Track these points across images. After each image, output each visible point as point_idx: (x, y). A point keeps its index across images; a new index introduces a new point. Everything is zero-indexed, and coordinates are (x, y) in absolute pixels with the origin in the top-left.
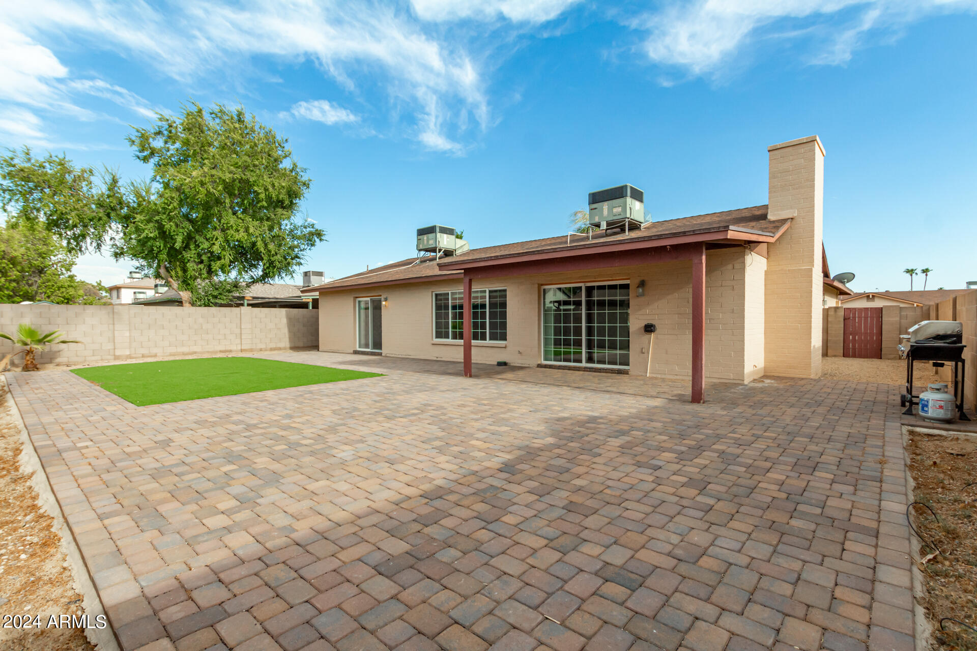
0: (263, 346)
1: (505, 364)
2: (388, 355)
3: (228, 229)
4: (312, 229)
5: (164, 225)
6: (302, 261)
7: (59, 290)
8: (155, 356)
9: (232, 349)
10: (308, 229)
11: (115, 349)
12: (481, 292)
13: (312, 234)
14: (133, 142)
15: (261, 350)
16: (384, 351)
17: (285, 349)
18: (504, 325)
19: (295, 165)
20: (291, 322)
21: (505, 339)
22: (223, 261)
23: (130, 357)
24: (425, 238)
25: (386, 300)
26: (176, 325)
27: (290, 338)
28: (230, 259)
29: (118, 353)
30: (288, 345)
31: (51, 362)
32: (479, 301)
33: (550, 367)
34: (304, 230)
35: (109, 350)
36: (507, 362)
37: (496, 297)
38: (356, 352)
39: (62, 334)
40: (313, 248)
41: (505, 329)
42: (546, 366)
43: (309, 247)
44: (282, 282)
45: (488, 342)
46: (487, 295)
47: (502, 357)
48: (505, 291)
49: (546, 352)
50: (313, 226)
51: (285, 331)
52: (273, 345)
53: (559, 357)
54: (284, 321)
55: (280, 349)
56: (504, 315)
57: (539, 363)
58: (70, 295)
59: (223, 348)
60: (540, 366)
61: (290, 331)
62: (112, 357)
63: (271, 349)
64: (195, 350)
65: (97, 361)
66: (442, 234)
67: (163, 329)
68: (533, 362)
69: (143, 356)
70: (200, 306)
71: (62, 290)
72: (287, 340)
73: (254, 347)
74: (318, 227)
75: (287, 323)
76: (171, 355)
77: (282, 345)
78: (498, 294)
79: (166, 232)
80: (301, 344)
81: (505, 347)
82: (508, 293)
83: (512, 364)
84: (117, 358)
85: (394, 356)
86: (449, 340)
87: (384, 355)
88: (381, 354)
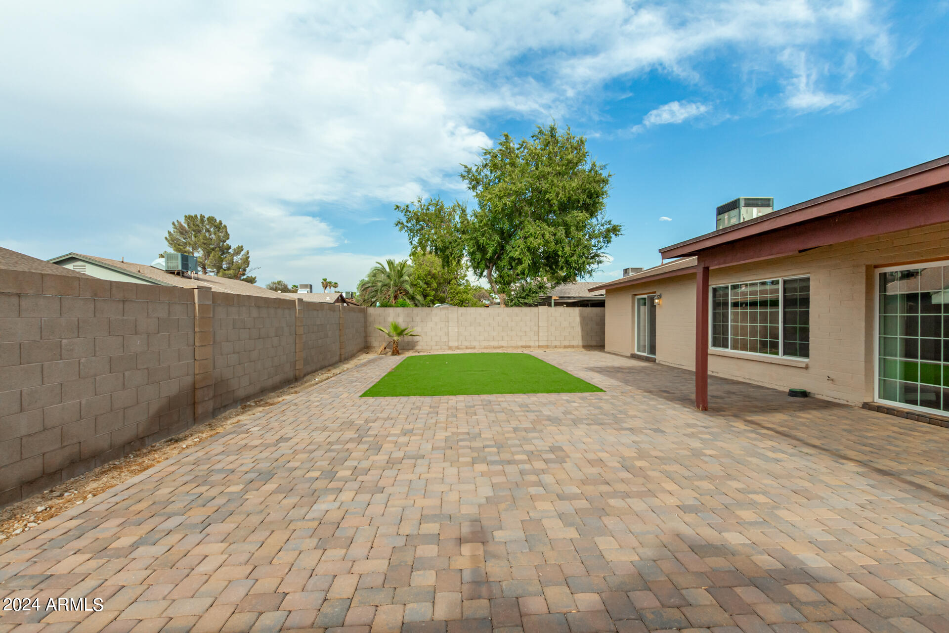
0: (558, 344)
1: (804, 394)
2: (661, 363)
3: (529, 237)
4: (609, 226)
5: (479, 240)
6: (602, 259)
7: (457, 295)
8: (474, 348)
9: (531, 345)
10: (605, 227)
11: (448, 341)
12: (773, 283)
13: (608, 231)
14: (464, 177)
15: (556, 347)
16: (659, 357)
17: (578, 347)
18: (805, 333)
19: (594, 165)
20: (584, 320)
21: (807, 355)
22: (523, 265)
23: (458, 348)
24: (726, 217)
25: (660, 297)
26: (489, 323)
27: (583, 337)
28: (529, 264)
29: (451, 344)
30: (581, 343)
31: (413, 349)
32: (769, 296)
33: (889, 411)
34: (602, 228)
35: (445, 341)
36: (808, 390)
37: (795, 290)
38: (634, 356)
39: (417, 330)
40: (609, 244)
41: (807, 339)
42: (880, 409)
43: (606, 245)
44: (583, 281)
45: (781, 357)
46: (780, 287)
47: (800, 382)
48: (808, 279)
49: (884, 384)
50: (610, 222)
51: (578, 329)
52: (567, 343)
53: (911, 396)
54: (578, 319)
55: (573, 347)
56: (805, 317)
57: (868, 400)
58: (463, 298)
59: (524, 344)
60: (867, 406)
61: (583, 330)
62: (447, 347)
63: (565, 347)
64: (503, 345)
65: (437, 350)
66: (749, 209)
67: (480, 326)
68: (856, 398)
69: (467, 348)
70: (512, 306)
71: (459, 295)
72: (580, 338)
73: (549, 344)
74: (614, 223)
75: (581, 322)
76: (486, 348)
77: (575, 343)
78: (797, 285)
79: (480, 245)
80: (594, 343)
81: (807, 368)
82: (812, 284)
83: (817, 396)
84: (450, 348)
85: (666, 364)
86: (728, 351)
87: (657, 362)
88: (654, 361)
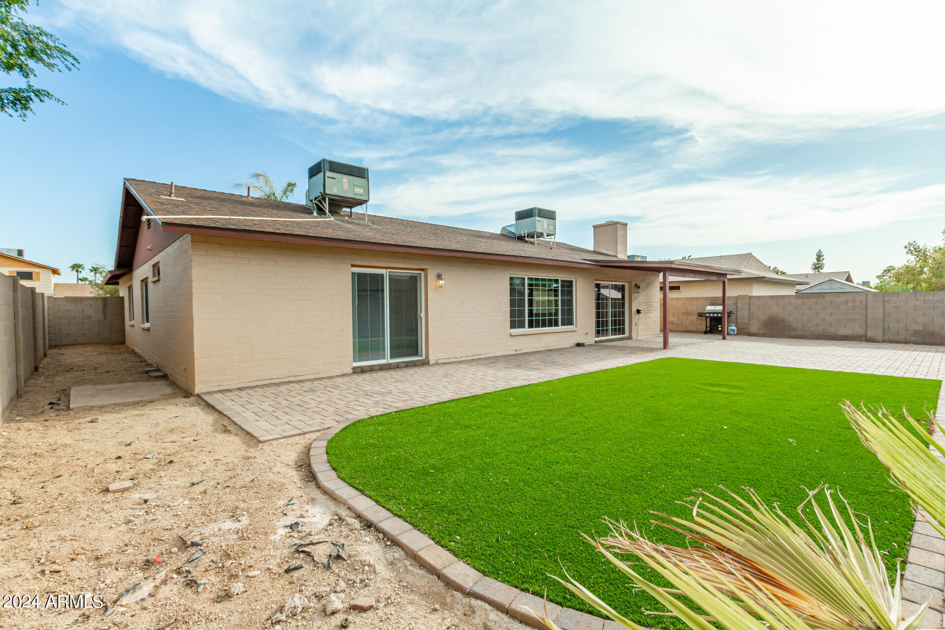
1: (583, 344)
18: (571, 311)
21: (572, 324)
42: (599, 341)
45: (560, 328)
46: (560, 284)
48: (571, 281)
60: (596, 342)
81: (576, 331)
85: (453, 360)
86: (526, 330)
87: (433, 362)
88: (425, 363)
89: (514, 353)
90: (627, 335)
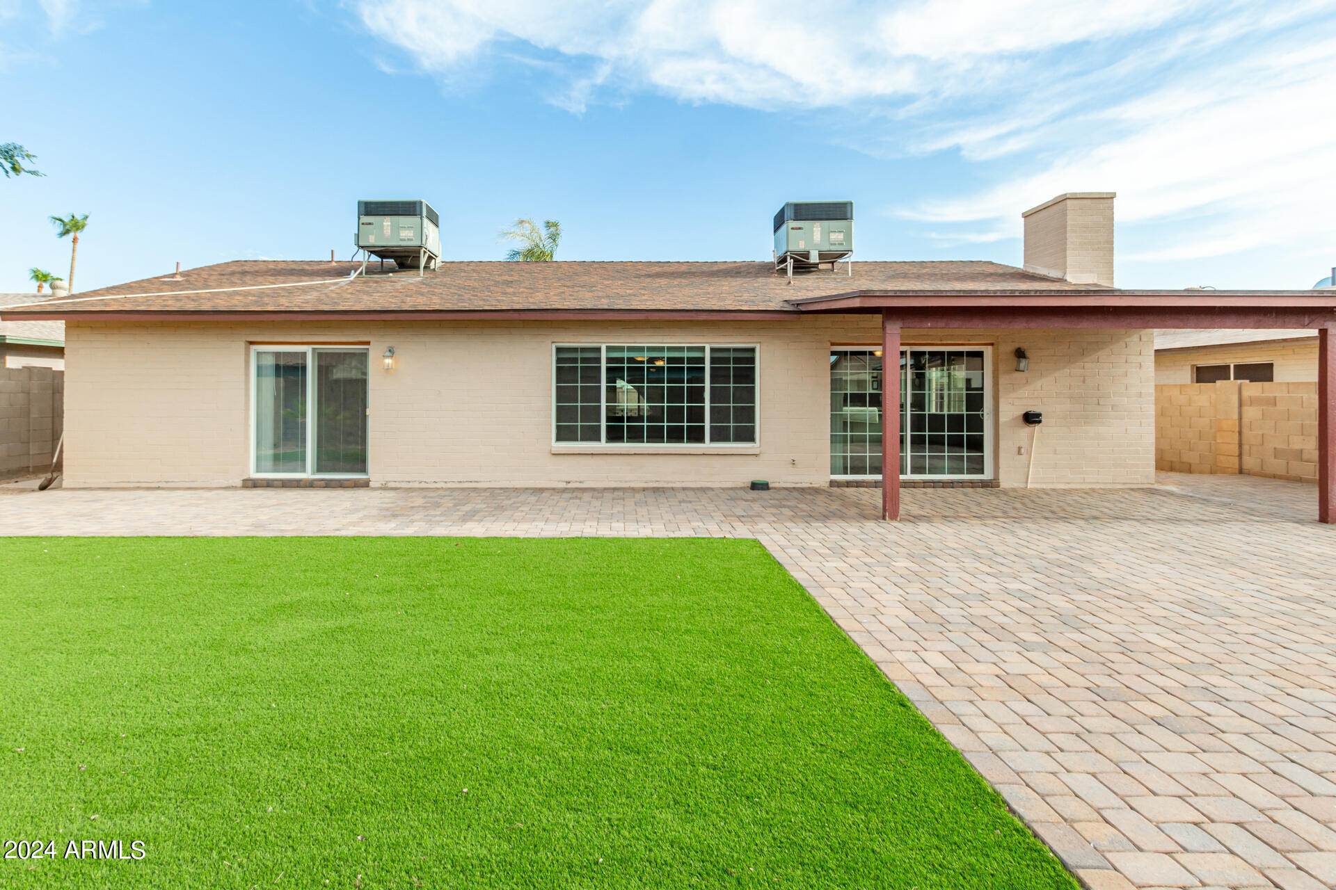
1: (763, 486)
2: (397, 484)
12: (692, 349)
18: (747, 414)
21: (751, 439)
24: (388, 223)
25: (391, 353)
37: (729, 361)
41: (751, 419)
42: (849, 484)
45: (709, 445)
46: (707, 355)
47: (746, 472)
48: (750, 350)
56: (747, 395)
60: (834, 484)
68: (820, 479)
78: (734, 355)
81: (757, 455)
82: (760, 356)
85: (417, 485)
86: (603, 445)
87: (378, 485)
88: (365, 485)
89: (563, 485)
90: (987, 475)
